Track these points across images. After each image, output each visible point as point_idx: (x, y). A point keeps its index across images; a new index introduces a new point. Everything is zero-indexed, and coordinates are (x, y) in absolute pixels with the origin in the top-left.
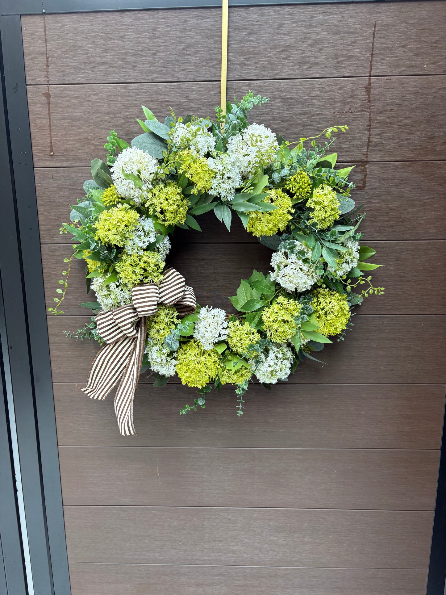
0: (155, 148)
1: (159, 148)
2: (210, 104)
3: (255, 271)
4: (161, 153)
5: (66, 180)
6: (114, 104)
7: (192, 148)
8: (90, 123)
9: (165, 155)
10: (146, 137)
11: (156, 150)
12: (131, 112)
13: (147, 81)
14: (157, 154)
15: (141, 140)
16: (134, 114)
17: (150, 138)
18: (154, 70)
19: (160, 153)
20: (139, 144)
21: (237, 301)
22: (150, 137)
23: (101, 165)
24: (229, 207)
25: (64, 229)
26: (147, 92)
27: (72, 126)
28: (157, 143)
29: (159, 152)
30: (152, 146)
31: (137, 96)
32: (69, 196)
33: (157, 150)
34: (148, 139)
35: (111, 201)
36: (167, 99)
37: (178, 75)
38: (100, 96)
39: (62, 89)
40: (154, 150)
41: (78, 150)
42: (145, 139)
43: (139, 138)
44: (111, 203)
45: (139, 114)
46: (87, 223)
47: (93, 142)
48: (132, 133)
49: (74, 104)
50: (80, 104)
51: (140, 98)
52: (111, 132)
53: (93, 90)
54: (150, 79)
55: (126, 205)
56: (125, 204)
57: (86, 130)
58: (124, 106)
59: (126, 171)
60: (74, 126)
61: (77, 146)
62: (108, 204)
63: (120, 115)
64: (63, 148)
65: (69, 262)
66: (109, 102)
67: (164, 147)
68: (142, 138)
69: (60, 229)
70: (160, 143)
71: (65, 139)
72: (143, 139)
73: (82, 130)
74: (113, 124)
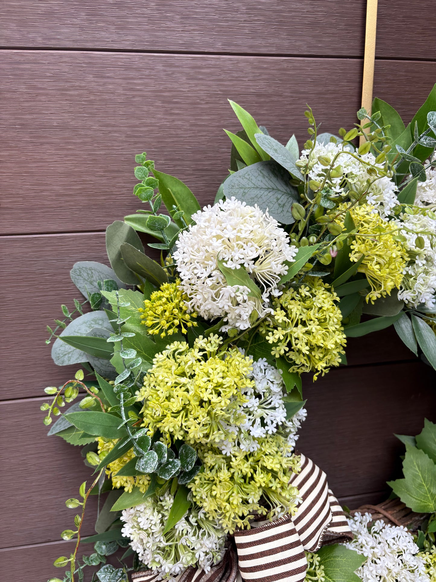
0: (278, 200)
1: (284, 199)
2: (338, 104)
3: (427, 422)
4: (290, 210)
5: (29, 263)
6: (140, 96)
7: (371, 199)
8: (86, 136)
9: (297, 216)
10: (256, 174)
11: (279, 204)
12: (178, 114)
13: (211, 50)
14: (282, 214)
15: (244, 182)
16: (182, 120)
17: (264, 176)
18: (229, 27)
19: (288, 211)
20: (242, 190)
21: (408, 490)
22: (265, 173)
23: (128, 233)
24: (427, 322)
25: (53, 408)
26: (211, 74)
27: (42, 144)
28: (279, 187)
29: (285, 209)
30: (270, 194)
31: (191, 82)
32: (38, 296)
33: (282, 204)
34: (260, 178)
35: (170, 328)
36: (253, 89)
37: (277, 41)
38: (108, 77)
39: (17, 58)
40: (276, 205)
41: (57, 195)
42: (253, 178)
43: (240, 177)
44: (171, 332)
45: (196, 120)
46: (119, 393)
47: (93, 178)
48: (179, 160)
49: (47, 95)
50: (62, 94)
51: (196, 85)
52: (139, 157)
53: (90, 63)
54: (219, 47)
55: (215, 339)
56: (211, 334)
57: (77, 152)
58: (164, 102)
59: (226, 262)
60: (48, 143)
61: (55, 187)
62: (163, 334)
63: (153, 121)
64: (21, 192)
65: (81, 506)
66: (128, 93)
67: (292, 196)
68: (246, 176)
69: (43, 408)
70: (284, 186)
71: (26, 172)
72: (249, 180)
73: (65, 152)
74: (136, 140)
